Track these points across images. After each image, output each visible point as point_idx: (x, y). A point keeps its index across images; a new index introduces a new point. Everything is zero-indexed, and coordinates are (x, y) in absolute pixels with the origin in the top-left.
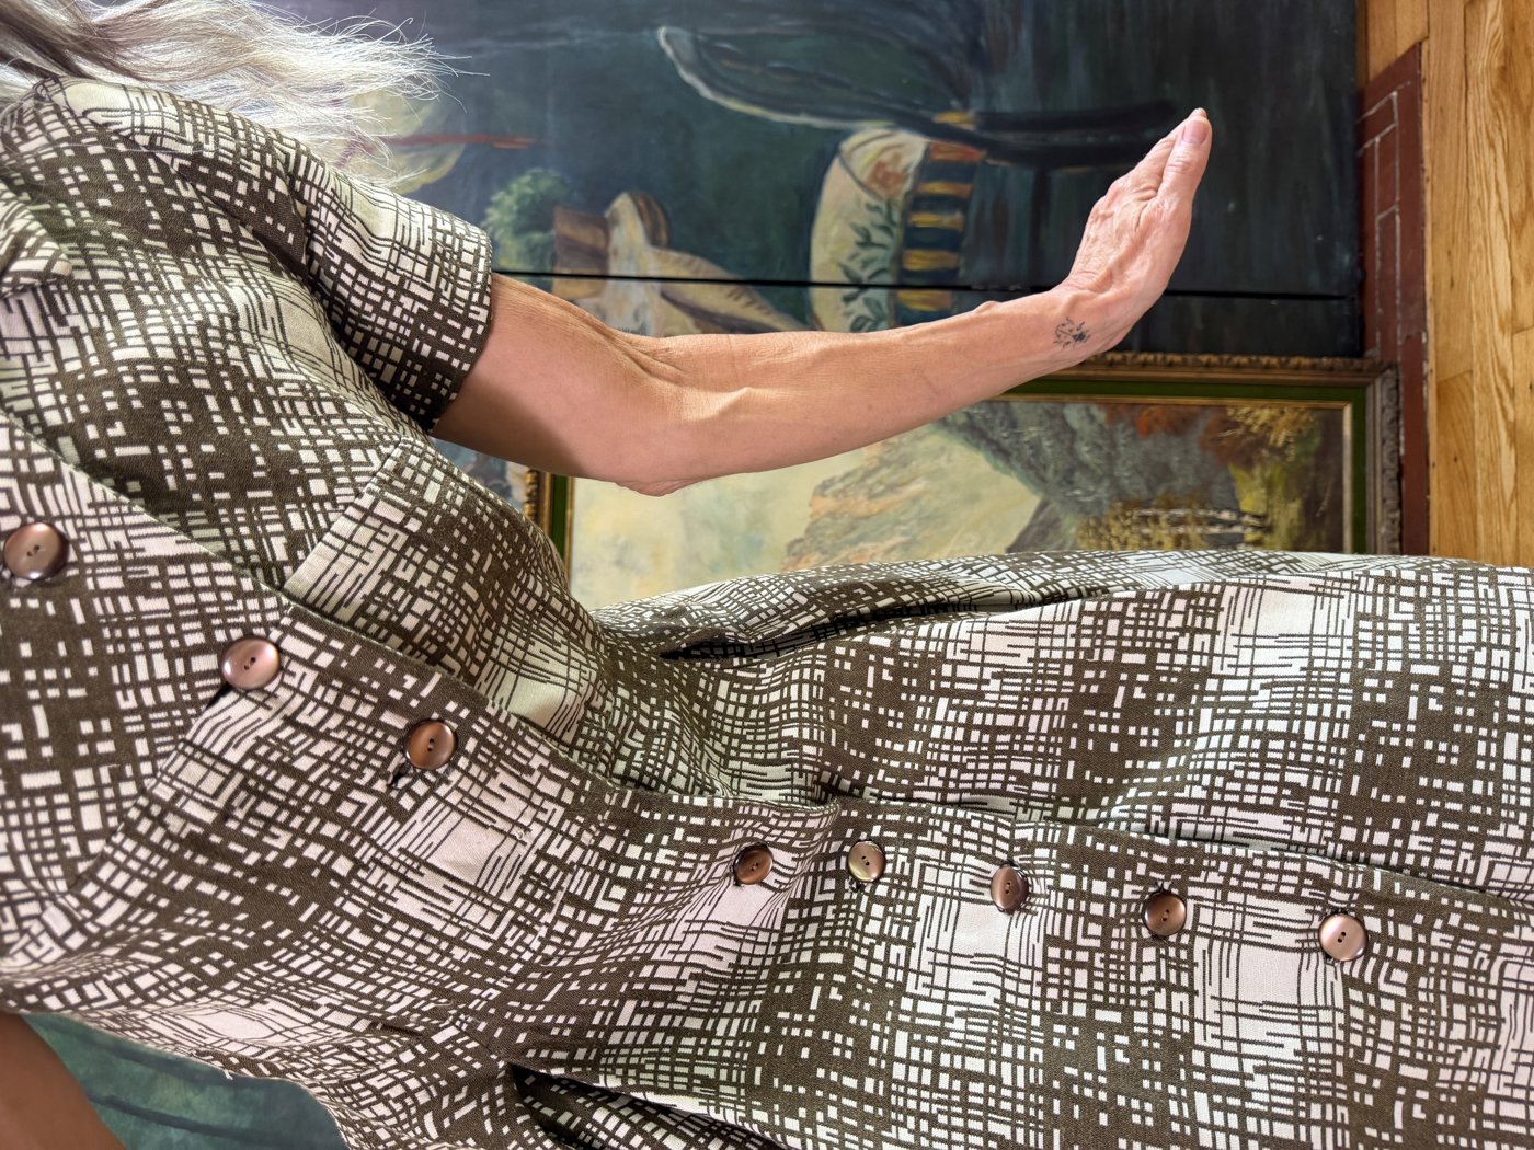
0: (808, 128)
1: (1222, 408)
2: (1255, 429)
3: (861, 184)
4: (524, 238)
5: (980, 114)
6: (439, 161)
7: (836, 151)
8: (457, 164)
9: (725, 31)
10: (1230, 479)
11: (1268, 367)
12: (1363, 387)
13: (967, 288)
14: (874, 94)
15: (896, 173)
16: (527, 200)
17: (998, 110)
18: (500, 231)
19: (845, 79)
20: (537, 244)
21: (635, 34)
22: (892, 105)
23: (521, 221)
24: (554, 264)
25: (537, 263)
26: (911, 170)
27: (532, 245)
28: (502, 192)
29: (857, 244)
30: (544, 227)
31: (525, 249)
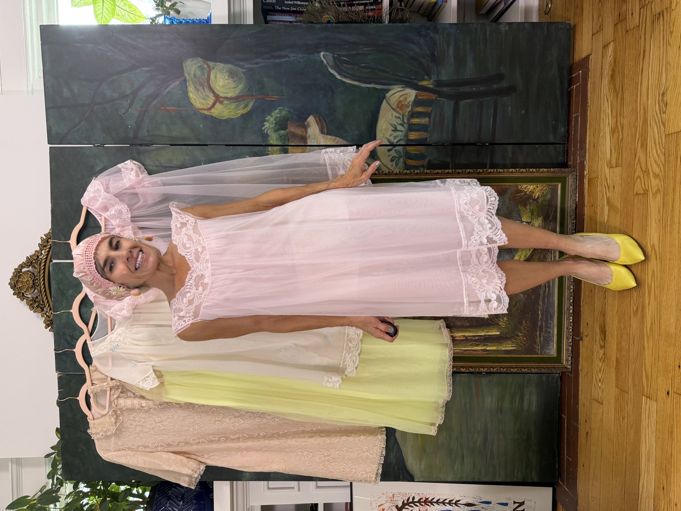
0: (374, 88)
1: (517, 186)
2: (528, 193)
3: (392, 108)
4: (278, 133)
5: (435, 81)
6: (246, 106)
7: (384, 97)
8: (253, 106)
9: (344, 53)
10: (519, 210)
11: (532, 172)
12: (565, 178)
13: (430, 145)
14: (397, 75)
15: (405, 104)
16: (278, 119)
17: (441, 79)
18: (270, 130)
19: (387, 70)
20: (282, 135)
21: (312, 55)
22: (404, 79)
23: (277, 126)
24: (289, 142)
25: (282, 141)
26: (411, 103)
27: (280, 135)
28: (269, 116)
29: (392, 130)
30: (285, 128)
31: (278, 137)
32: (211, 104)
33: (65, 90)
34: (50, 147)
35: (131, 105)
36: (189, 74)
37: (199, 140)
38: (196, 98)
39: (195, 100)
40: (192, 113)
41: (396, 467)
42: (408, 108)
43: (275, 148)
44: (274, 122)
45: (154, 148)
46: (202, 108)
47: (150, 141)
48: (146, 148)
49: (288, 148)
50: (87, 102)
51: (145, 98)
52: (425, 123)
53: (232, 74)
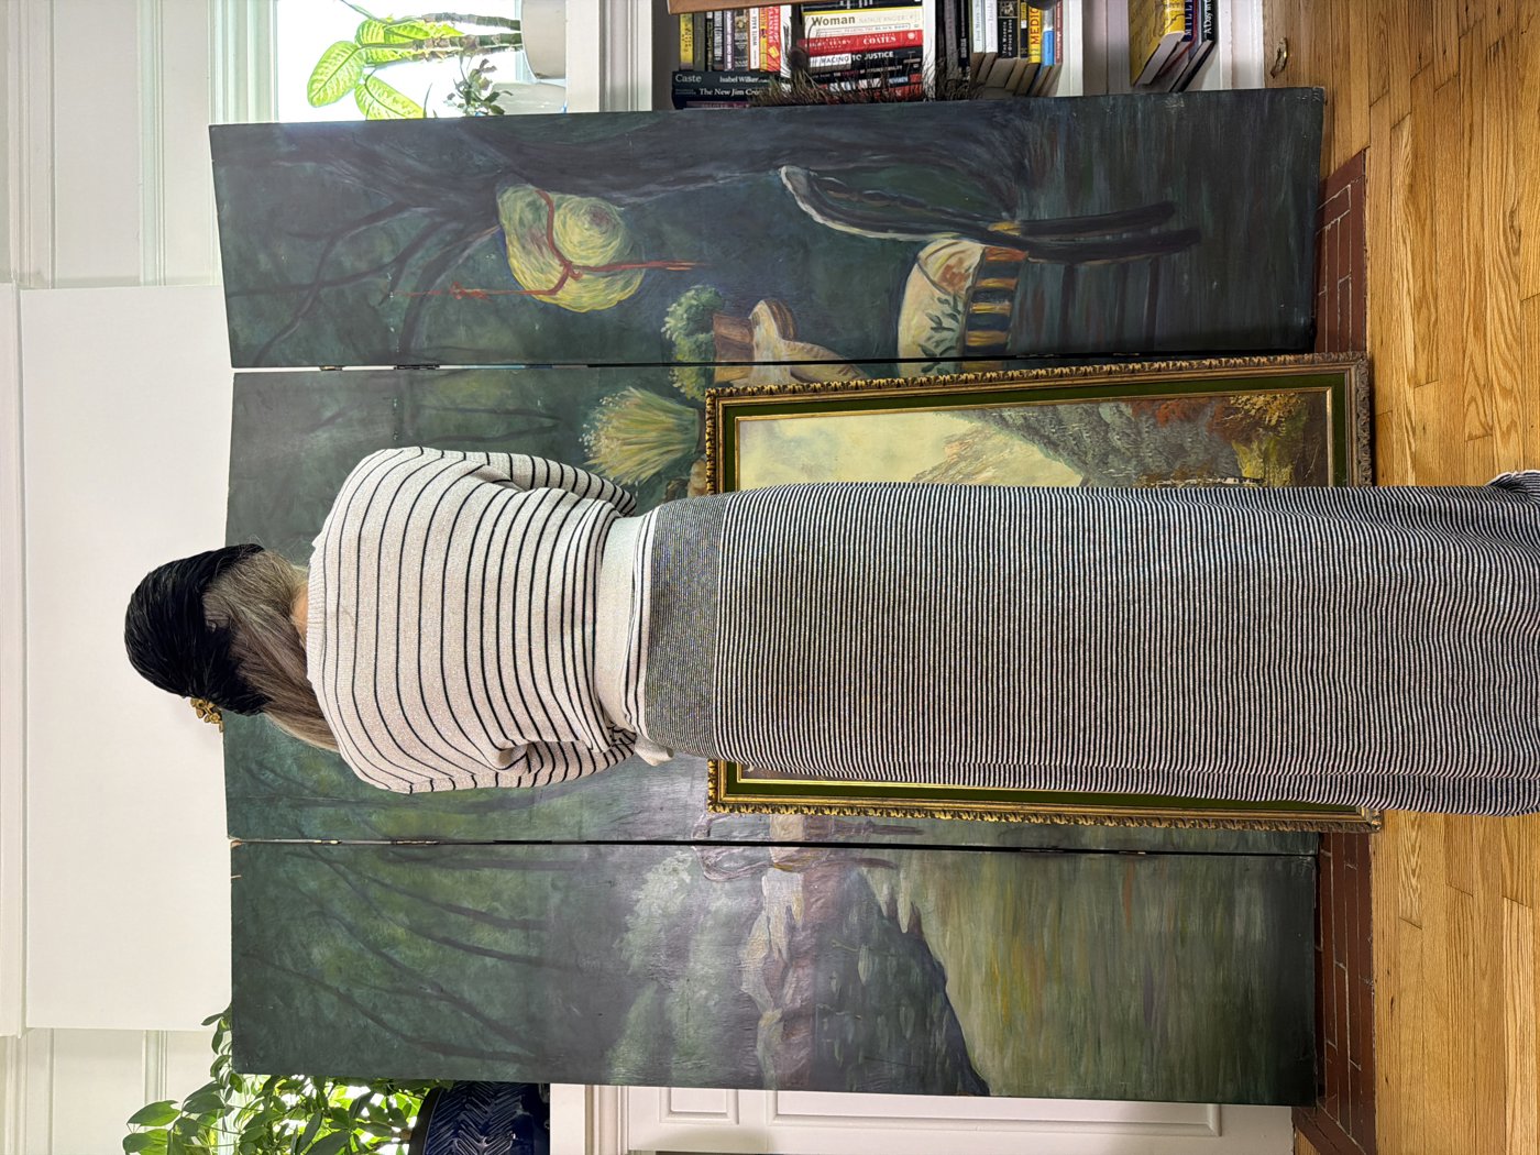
0: (894, 241)
1: (1225, 398)
3: (933, 283)
4: (693, 339)
5: (1024, 222)
6: (628, 284)
7: (915, 259)
8: (640, 283)
9: (830, 168)
10: (1233, 453)
13: (1013, 358)
14: (940, 211)
15: (960, 273)
16: (694, 310)
17: (1038, 218)
18: (677, 334)
19: (922, 201)
20: (702, 342)
21: (763, 174)
22: (957, 219)
23: (691, 325)
24: (715, 356)
25: (703, 356)
26: (971, 270)
27: (698, 343)
28: (674, 305)
29: (932, 328)
30: (706, 329)
31: (694, 347)
32: (556, 282)
33: (262, 258)
34: (236, 374)
35: (394, 285)
36: (510, 218)
37: (532, 354)
38: (525, 270)
39: (523, 273)
40: (519, 299)
41: (948, 1061)
42: (967, 278)
43: (687, 369)
44: (685, 316)
45: (442, 373)
46: (538, 289)
48: (428, 373)
49: (713, 368)
50: (306, 281)
51: (420, 271)
52: (1001, 312)
53: (597, 218)
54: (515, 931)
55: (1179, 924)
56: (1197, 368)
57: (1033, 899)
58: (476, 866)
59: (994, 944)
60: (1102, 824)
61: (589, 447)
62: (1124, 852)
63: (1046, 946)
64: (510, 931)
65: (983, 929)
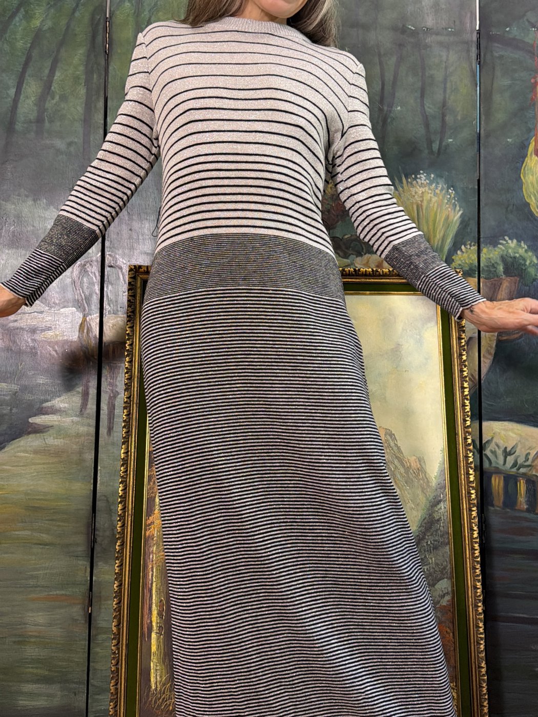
4: (500, 262)
18: (504, 248)
20: (496, 268)
23: (510, 259)
25: (486, 268)
27: (496, 265)
28: (526, 247)
29: (505, 448)
30: (507, 272)
31: (493, 262)
37: (488, 135)
40: (530, 126)
43: (475, 257)
44: (517, 255)
45: (474, 67)
47: (484, 60)
49: (475, 277)
52: (519, 504)
54: (36, 112)
55: (33, 640)
56: (478, 656)
57: (54, 523)
58: (88, 82)
59: (18, 491)
60: (116, 579)
61: (416, 178)
62: (91, 596)
63: (17, 533)
64: (35, 108)
65: (32, 483)
